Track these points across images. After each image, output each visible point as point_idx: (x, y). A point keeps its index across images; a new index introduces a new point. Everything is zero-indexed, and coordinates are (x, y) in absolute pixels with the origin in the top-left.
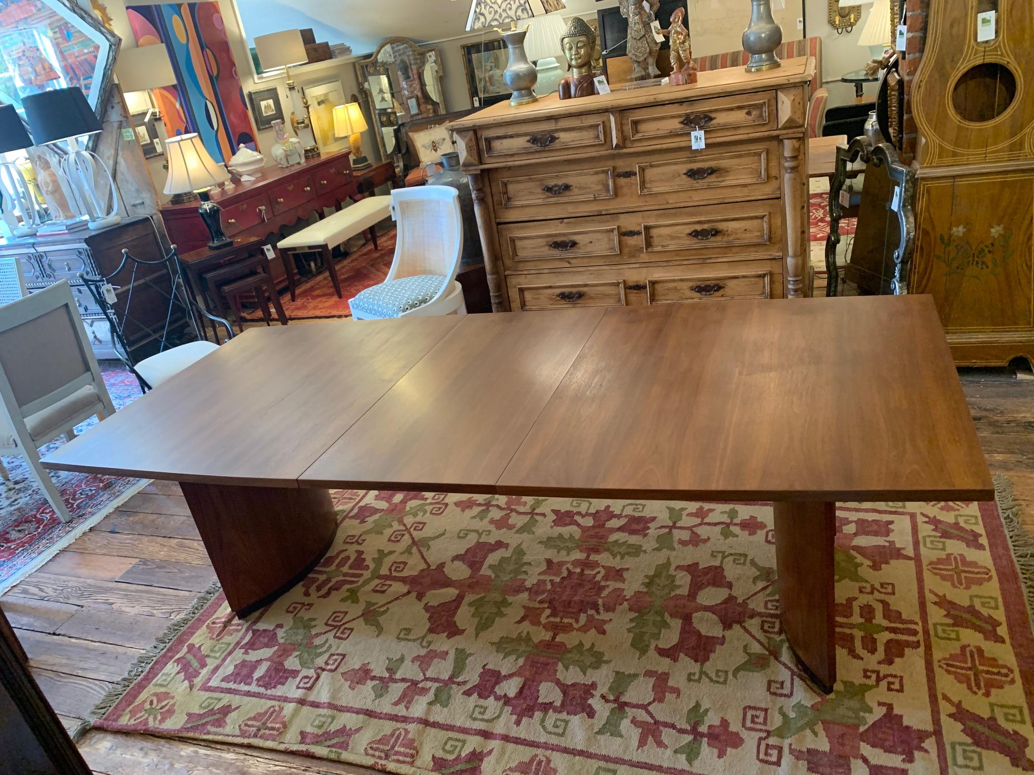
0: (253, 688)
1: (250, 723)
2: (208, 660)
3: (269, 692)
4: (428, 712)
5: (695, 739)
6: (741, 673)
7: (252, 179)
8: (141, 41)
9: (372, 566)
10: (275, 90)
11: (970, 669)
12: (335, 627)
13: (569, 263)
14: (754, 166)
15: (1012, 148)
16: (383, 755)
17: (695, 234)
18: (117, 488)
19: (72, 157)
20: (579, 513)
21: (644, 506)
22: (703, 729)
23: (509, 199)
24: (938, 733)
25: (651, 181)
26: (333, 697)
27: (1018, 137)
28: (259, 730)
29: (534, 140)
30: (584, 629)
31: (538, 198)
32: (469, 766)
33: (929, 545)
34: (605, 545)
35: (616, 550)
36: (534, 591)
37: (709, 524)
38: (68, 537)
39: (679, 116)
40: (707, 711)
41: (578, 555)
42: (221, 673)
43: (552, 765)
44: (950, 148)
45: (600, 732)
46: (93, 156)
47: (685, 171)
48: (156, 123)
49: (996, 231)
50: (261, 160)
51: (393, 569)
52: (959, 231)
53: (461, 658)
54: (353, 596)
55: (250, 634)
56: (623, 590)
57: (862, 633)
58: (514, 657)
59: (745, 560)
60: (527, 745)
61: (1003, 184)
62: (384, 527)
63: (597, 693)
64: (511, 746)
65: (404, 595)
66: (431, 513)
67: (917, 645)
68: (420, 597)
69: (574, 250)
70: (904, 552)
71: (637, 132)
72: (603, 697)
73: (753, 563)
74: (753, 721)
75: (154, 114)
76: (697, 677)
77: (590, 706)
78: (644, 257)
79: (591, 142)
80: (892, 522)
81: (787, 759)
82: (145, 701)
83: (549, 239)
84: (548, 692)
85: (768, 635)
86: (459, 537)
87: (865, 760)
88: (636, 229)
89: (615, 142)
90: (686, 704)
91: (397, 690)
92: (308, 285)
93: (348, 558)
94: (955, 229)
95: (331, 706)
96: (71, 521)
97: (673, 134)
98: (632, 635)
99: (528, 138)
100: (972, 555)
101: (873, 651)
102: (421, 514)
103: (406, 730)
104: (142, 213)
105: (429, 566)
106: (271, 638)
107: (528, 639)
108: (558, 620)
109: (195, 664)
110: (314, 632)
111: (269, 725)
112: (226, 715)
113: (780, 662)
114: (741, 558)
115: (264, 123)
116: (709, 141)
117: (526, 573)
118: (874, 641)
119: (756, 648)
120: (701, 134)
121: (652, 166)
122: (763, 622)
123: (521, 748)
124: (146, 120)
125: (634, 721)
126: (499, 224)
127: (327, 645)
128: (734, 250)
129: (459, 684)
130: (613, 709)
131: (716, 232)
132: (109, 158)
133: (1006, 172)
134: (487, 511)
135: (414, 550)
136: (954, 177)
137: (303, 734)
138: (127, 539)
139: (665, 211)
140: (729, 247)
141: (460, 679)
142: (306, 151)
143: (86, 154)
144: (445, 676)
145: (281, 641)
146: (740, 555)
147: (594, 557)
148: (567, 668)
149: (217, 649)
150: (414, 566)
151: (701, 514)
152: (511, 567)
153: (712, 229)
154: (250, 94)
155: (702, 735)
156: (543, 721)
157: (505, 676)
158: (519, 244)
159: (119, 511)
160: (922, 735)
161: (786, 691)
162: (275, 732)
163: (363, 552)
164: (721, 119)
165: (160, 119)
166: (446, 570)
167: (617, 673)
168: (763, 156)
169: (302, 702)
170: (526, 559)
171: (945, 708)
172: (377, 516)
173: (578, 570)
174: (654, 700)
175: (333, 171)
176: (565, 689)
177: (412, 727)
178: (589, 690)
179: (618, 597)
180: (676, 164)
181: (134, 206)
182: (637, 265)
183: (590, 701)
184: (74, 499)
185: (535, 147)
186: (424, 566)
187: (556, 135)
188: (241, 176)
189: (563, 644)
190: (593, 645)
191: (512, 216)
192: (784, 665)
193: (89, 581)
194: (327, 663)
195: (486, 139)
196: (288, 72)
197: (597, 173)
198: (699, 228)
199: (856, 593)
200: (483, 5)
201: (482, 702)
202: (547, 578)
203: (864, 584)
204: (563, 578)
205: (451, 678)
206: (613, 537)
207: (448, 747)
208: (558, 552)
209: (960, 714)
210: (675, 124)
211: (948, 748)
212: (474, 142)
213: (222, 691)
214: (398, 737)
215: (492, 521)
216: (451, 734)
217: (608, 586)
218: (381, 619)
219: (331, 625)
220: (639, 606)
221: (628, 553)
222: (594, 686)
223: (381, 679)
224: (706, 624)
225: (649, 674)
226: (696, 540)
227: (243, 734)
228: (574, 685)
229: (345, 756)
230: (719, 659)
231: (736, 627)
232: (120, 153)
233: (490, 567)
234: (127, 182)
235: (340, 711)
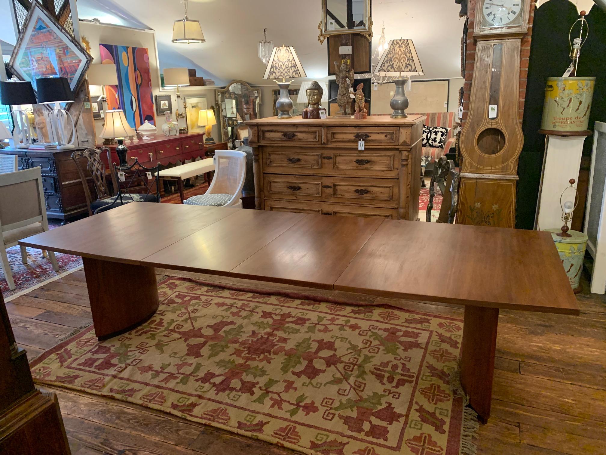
0: (93, 369)
1: (87, 383)
2: (73, 356)
3: (100, 371)
4: (175, 386)
5: (297, 408)
6: (328, 385)
7: (149, 139)
8: (104, 61)
9: (166, 326)
10: (170, 96)
11: (432, 393)
12: (140, 348)
13: (296, 197)
14: (387, 162)
15: (503, 169)
16: (148, 401)
17: (357, 191)
18: (43, 278)
19: (56, 112)
20: (275, 314)
21: (307, 314)
22: (302, 404)
23: (271, 162)
24: (407, 416)
25: (339, 163)
26: (131, 376)
27: (506, 164)
28: (90, 386)
29: (285, 135)
30: (261, 361)
31: (285, 163)
32: (188, 408)
33: (434, 344)
34: (283, 328)
35: (287, 330)
36: (242, 343)
37: (335, 324)
38: (11, 297)
39: (354, 133)
40: (306, 397)
41: (268, 330)
42: (78, 362)
43: (227, 412)
44: (476, 165)
45: (254, 401)
46: (67, 113)
47: (355, 160)
48: (103, 103)
49: (495, 207)
50: (155, 130)
51: (176, 327)
52: (478, 205)
53: (198, 366)
54: (153, 337)
55: (97, 347)
56: (285, 347)
57: (389, 375)
58: (224, 368)
59: (346, 341)
60: (218, 403)
61: (499, 186)
62: (177, 310)
63: (258, 386)
64: (210, 402)
65: (178, 339)
66: (202, 306)
67: (411, 382)
68: (185, 341)
69: (299, 191)
70: (421, 345)
71: (334, 138)
72: (260, 388)
73: (350, 342)
74: (326, 403)
75: (103, 98)
76: (307, 384)
77: (253, 391)
78: (332, 199)
79: (312, 140)
80: (421, 333)
81: (336, 418)
82: (37, 369)
83: (288, 184)
84: (236, 383)
85: (346, 371)
86: (213, 318)
87: (371, 422)
88: (330, 185)
89: (323, 141)
90: (298, 394)
91: (163, 376)
92: (169, 198)
93: (155, 321)
94: (476, 204)
95: (128, 379)
96: (14, 290)
97: (350, 141)
98: (283, 365)
99: (282, 133)
100: (451, 350)
101: (391, 382)
102: (196, 306)
103: (163, 393)
104: (86, 146)
105: (194, 328)
106: (108, 350)
107: (233, 362)
108: (250, 356)
109: (66, 357)
110: (129, 349)
111: (96, 384)
112: (76, 378)
113: (347, 382)
114: (345, 339)
115: (161, 112)
116: (367, 147)
117: (241, 335)
118: (393, 378)
119: (339, 376)
120: (363, 143)
121: (340, 155)
122: (345, 366)
123: (215, 404)
124: (99, 100)
125: (271, 399)
126: (264, 173)
127: (135, 355)
128: (375, 201)
129: (194, 376)
130: (263, 393)
131: (367, 192)
132: (75, 116)
133: (500, 180)
134: (231, 308)
135: (189, 321)
136: (477, 179)
137: (112, 390)
138: (42, 301)
139: (345, 178)
140: (373, 200)
141: (195, 375)
142: (181, 130)
143: (63, 111)
144: (188, 373)
145: (112, 352)
146: (345, 338)
147: (275, 332)
148: (247, 375)
149: (79, 352)
150: (187, 327)
151: (333, 320)
152: (234, 333)
153: (366, 190)
154: (156, 96)
155: (301, 406)
156: (228, 395)
157: (217, 375)
158: (273, 184)
159: (41, 288)
160: (400, 416)
161: (346, 393)
162: (98, 388)
163: (163, 319)
164: (373, 137)
165: (105, 101)
166: (202, 331)
167: (270, 379)
168: (392, 158)
169: (115, 377)
170: (242, 330)
171: (415, 406)
172: (175, 305)
173: (266, 336)
174: (283, 392)
175: (193, 142)
176: (243, 383)
177: (165, 391)
178: (254, 385)
179: (282, 349)
180: (351, 156)
181: (83, 142)
182: (329, 203)
183: (253, 389)
184: (19, 280)
185: (285, 138)
186: (191, 328)
187: (296, 134)
188: (143, 136)
189: (249, 365)
190: (263, 367)
191: (271, 170)
192: (349, 384)
193: (18, 317)
194: (132, 362)
195: (262, 131)
196: (178, 89)
197: (314, 155)
198: (359, 188)
199: (393, 360)
200: (275, 68)
201: (203, 385)
202: (250, 339)
203: (397, 356)
204: (258, 339)
205: (191, 374)
206: (287, 325)
207: (181, 400)
208: (259, 329)
209: (421, 410)
210: (352, 137)
211: (409, 421)
212: (256, 132)
213: (77, 369)
214: (158, 395)
215: (231, 313)
216: (183, 395)
217: (277, 345)
218: (164, 348)
219: (138, 348)
220: (290, 354)
221: (293, 332)
222: (258, 383)
223: (157, 371)
224: (319, 364)
225: (285, 381)
226: (326, 330)
227: (82, 386)
228: (248, 382)
229: (130, 399)
230: (320, 379)
231: (333, 367)
232: (81, 114)
233: (225, 331)
234: (82, 129)
235: (133, 382)
